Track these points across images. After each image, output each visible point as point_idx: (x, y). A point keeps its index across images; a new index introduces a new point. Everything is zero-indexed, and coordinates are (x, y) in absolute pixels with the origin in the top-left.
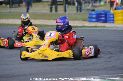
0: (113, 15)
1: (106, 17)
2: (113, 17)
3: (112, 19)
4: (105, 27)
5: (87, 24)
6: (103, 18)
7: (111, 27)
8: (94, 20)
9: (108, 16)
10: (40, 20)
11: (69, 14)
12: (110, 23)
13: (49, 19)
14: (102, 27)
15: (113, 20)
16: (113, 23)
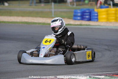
0: (97, 13)
1: (90, 15)
2: (97, 16)
3: (96, 17)
4: (89, 25)
5: (72, 22)
6: (87, 17)
7: (95, 25)
8: (79, 18)
9: (92, 14)
10: (28, 18)
11: (55, 12)
12: (94, 21)
13: (36, 17)
14: (86, 25)
15: (97, 19)
16: (97, 21)
